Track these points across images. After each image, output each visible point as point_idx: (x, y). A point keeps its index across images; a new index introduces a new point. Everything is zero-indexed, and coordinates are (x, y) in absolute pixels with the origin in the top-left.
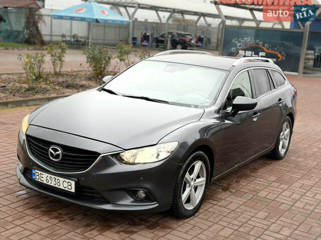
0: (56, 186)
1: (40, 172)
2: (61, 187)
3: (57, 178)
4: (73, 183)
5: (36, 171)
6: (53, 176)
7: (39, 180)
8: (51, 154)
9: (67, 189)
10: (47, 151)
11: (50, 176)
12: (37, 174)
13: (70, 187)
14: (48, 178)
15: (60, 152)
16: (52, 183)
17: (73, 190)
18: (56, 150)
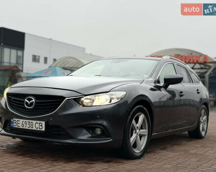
0: (30, 128)
1: (16, 120)
2: (34, 128)
3: (31, 121)
4: (43, 123)
5: (14, 119)
6: (27, 121)
7: (16, 127)
8: (27, 103)
9: (38, 129)
10: (23, 102)
11: (25, 121)
12: (15, 122)
13: (41, 127)
14: (24, 123)
15: (34, 100)
16: (27, 127)
17: (43, 129)
18: (30, 100)
